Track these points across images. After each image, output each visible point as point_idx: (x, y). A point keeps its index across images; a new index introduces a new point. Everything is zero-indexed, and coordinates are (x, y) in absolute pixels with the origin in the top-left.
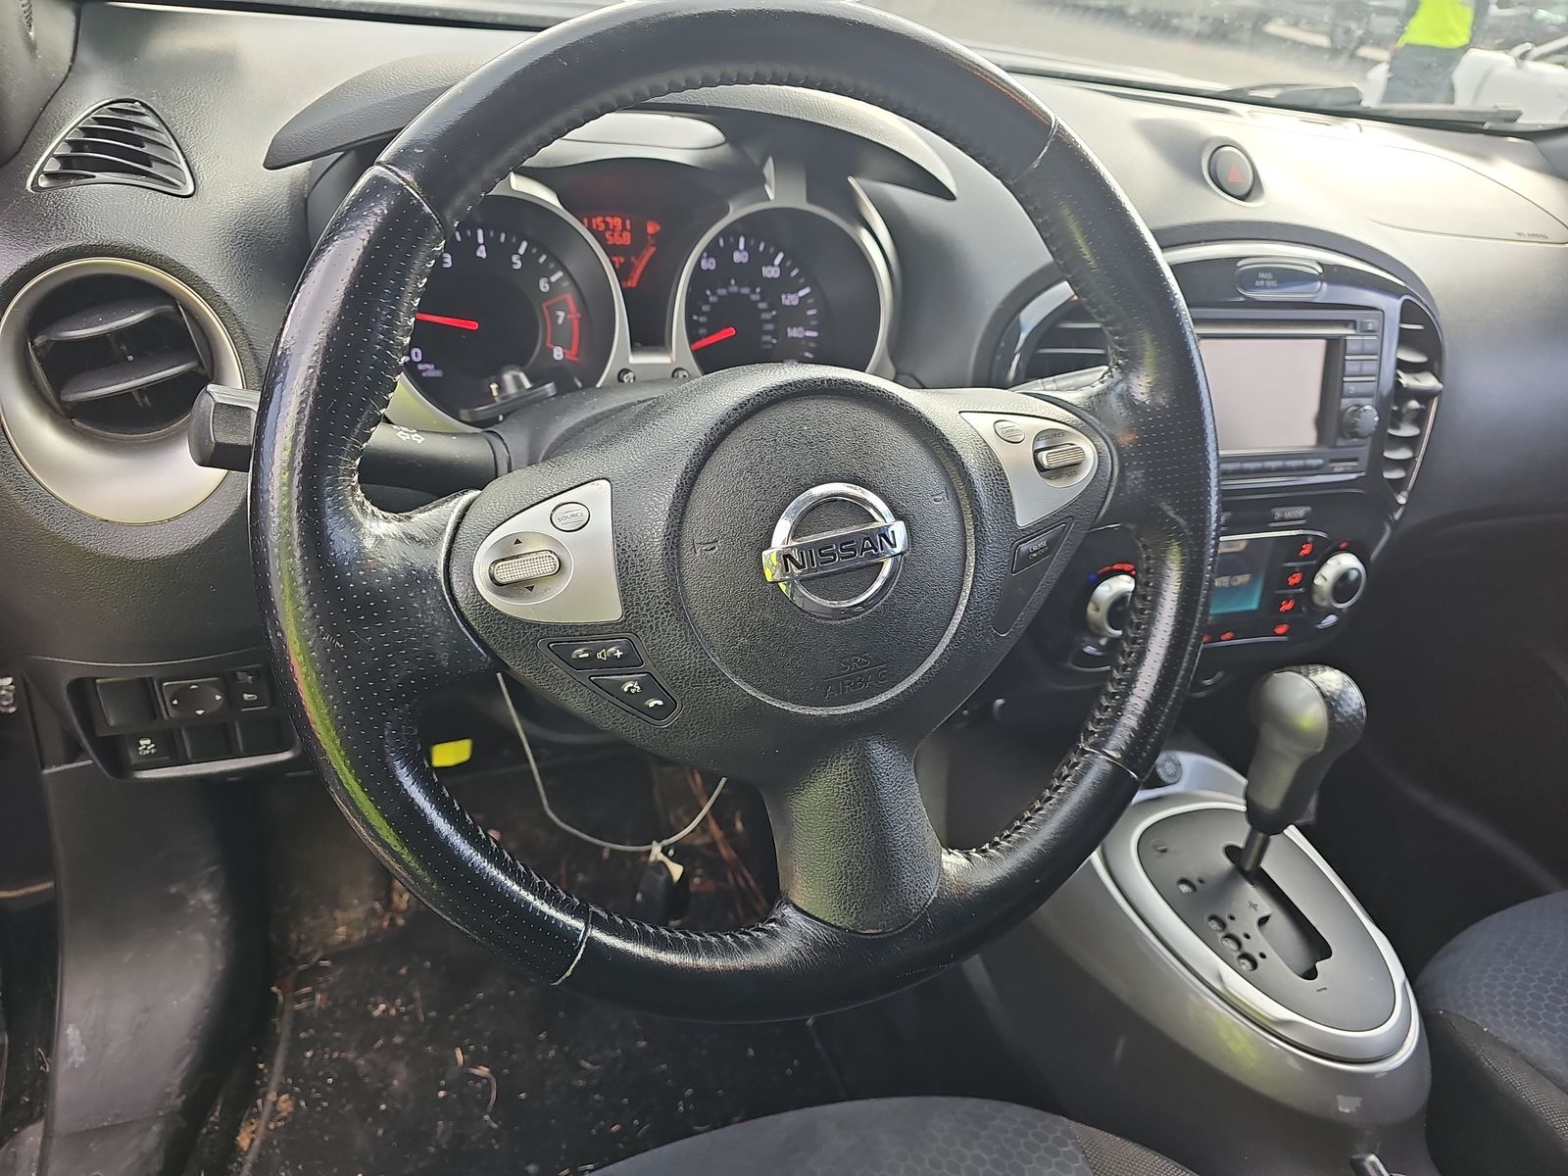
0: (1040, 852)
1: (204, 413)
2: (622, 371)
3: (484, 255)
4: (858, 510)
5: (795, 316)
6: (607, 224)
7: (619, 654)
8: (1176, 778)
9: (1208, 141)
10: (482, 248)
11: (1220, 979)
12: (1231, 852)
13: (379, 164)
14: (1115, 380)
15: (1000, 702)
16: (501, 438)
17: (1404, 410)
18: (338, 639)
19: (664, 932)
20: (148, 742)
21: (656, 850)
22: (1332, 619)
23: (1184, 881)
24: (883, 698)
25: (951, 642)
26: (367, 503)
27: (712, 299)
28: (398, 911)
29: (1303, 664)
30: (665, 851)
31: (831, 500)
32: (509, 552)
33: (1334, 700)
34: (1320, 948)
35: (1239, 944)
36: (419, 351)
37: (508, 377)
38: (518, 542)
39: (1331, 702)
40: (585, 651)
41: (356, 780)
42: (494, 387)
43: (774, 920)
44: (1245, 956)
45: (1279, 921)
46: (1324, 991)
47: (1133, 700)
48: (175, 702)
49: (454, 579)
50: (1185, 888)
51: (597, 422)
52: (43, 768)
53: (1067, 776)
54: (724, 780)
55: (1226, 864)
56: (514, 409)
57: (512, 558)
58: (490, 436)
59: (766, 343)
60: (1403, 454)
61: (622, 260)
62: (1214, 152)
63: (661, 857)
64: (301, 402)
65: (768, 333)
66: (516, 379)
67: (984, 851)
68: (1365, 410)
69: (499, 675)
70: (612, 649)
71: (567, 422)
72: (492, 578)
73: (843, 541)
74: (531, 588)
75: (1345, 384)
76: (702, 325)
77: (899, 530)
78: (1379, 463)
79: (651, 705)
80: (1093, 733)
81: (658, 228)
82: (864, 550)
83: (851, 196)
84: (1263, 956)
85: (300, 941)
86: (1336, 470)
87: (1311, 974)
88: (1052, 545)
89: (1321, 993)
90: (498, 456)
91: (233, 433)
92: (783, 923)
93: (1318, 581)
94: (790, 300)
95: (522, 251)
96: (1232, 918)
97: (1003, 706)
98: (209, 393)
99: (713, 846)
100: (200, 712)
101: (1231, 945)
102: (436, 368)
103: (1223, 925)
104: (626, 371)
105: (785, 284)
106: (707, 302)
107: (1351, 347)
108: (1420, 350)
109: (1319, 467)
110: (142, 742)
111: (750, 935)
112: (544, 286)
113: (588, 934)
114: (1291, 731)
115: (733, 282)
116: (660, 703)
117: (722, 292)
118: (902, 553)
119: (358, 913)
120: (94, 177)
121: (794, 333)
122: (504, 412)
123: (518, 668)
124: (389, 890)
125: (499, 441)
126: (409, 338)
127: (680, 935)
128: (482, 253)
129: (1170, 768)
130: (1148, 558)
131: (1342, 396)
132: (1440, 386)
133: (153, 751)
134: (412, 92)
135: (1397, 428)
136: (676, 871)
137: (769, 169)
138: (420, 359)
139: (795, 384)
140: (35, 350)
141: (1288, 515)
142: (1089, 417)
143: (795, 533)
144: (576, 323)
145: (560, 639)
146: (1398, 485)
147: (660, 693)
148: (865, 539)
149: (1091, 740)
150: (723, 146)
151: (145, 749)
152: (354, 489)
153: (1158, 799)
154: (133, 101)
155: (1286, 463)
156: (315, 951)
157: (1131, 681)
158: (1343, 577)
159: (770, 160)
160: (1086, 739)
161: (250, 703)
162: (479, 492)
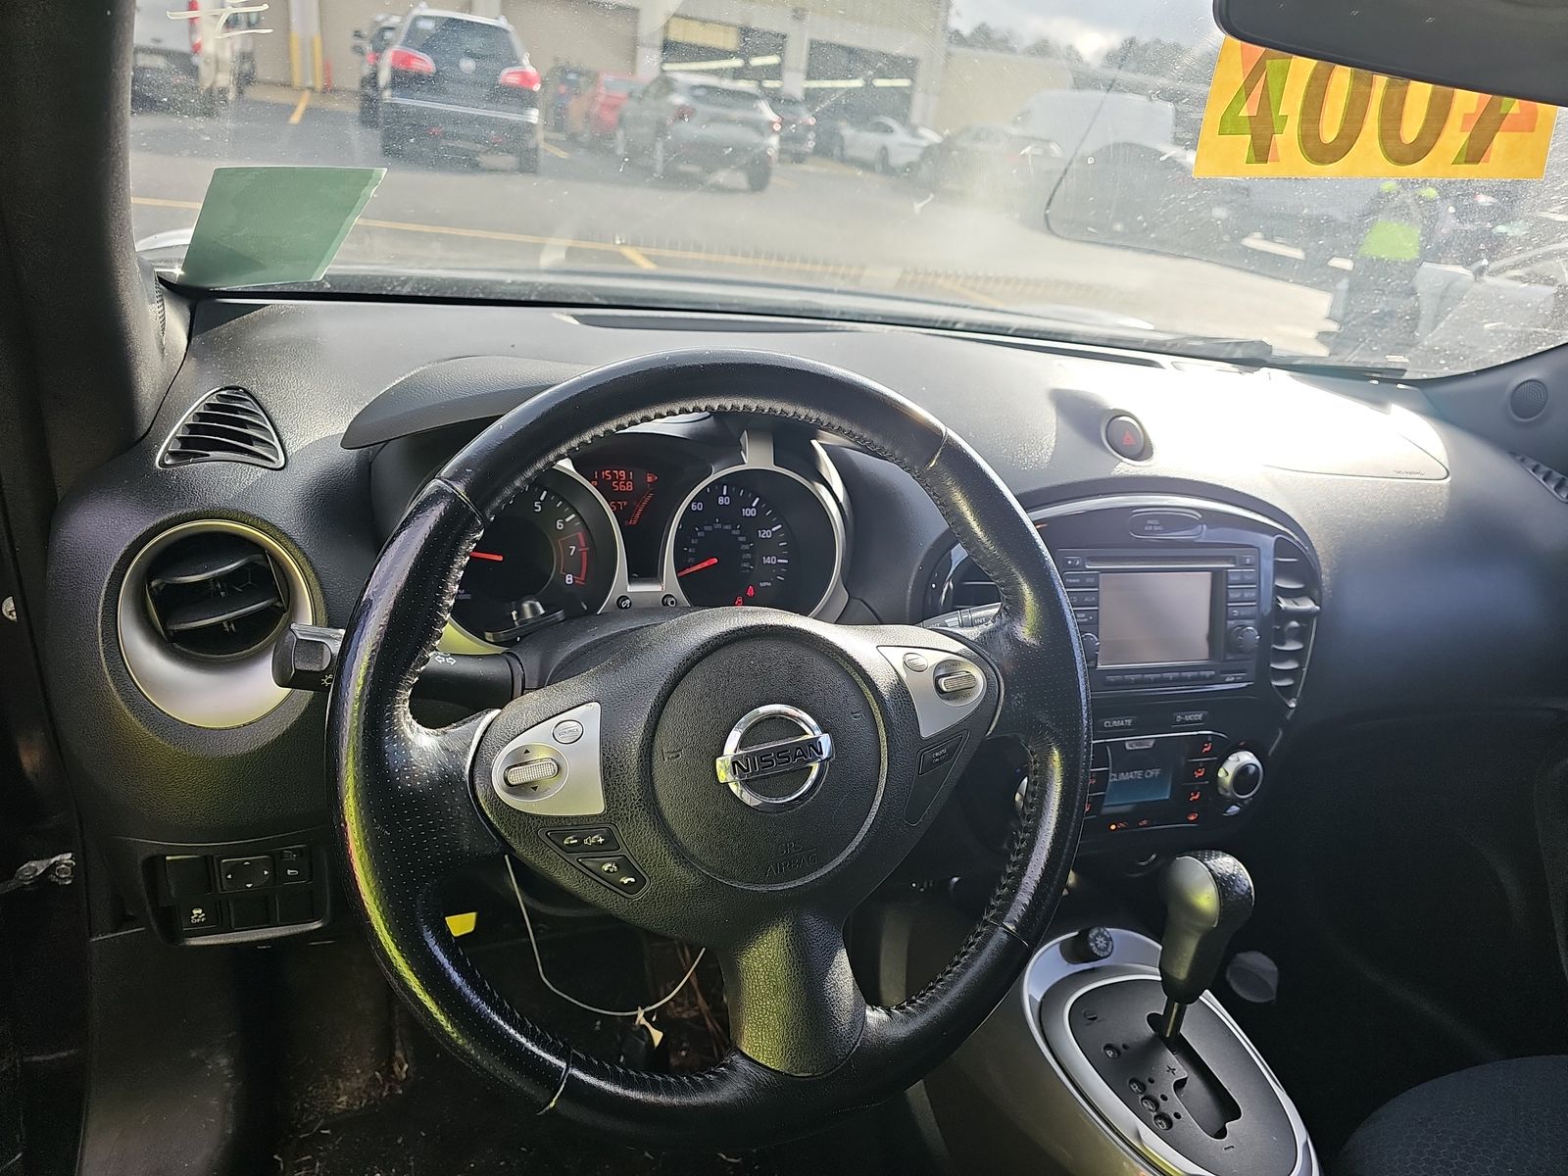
0: (947, 1009)
1: (287, 647)
2: (620, 598)
4: (794, 728)
5: (768, 547)
6: (613, 475)
7: (601, 840)
8: (1107, 952)
9: (1107, 411)
11: (1138, 1137)
12: (1153, 1020)
13: (440, 479)
14: (1003, 622)
15: (955, 879)
16: (519, 660)
17: (1286, 629)
18: (386, 829)
19: (632, 1073)
20: (200, 911)
21: (641, 1014)
22: (1235, 809)
23: (1108, 1047)
24: (813, 877)
25: (869, 831)
26: (414, 722)
27: (699, 534)
28: (396, 1080)
29: (1198, 849)
30: (647, 1016)
31: (772, 718)
32: (520, 759)
33: (1224, 881)
34: (1231, 1111)
35: (1157, 1105)
37: (526, 605)
38: (527, 752)
39: (1223, 883)
40: (574, 839)
41: (392, 940)
42: (514, 613)
43: (724, 1065)
44: (1161, 1116)
45: (1195, 1084)
46: (1231, 1149)
47: (1025, 880)
48: (230, 876)
49: (477, 781)
50: (1110, 1053)
51: (596, 647)
52: (91, 936)
53: (972, 944)
54: (704, 949)
55: (1149, 1031)
56: (531, 633)
57: (521, 765)
58: (509, 657)
59: (745, 568)
60: (1291, 665)
61: (626, 503)
62: (1111, 420)
63: (643, 1022)
64: (373, 651)
65: (746, 561)
66: (532, 607)
67: (904, 1008)
68: (1248, 630)
69: (506, 857)
70: (596, 836)
71: (573, 647)
72: (506, 780)
73: (779, 750)
74: (535, 788)
75: (1229, 609)
76: (691, 555)
77: (825, 741)
78: (1266, 673)
79: (626, 882)
80: (993, 907)
81: (655, 479)
82: (796, 757)
84: (1177, 1116)
85: (303, 1109)
86: (1228, 680)
87: (1221, 1133)
88: (951, 753)
89: (1227, 1151)
90: (516, 673)
91: (309, 662)
92: (731, 1067)
93: (1221, 774)
94: (766, 534)
95: (542, 498)
96: (1152, 1081)
97: (957, 883)
98: (292, 630)
99: (699, 1020)
100: (249, 886)
101: (1148, 1105)
102: (466, 593)
103: (1143, 1087)
104: (625, 598)
105: (761, 522)
106: (696, 537)
107: (1232, 578)
108: (1297, 579)
109: (1211, 677)
110: (195, 912)
111: (703, 1076)
112: (559, 525)
113: (570, 1071)
114: (1192, 911)
115: (717, 520)
116: (633, 880)
117: (708, 528)
118: (827, 759)
119: (357, 1083)
120: (208, 455)
121: (768, 561)
122: (522, 634)
123: (520, 849)
124: (391, 1058)
125: (516, 661)
126: (453, 601)
127: (644, 1075)
129: (1101, 942)
130: (1035, 762)
131: (1228, 619)
132: (1318, 608)
133: (203, 920)
134: (462, 396)
135: (1283, 644)
136: (657, 1036)
137: (745, 440)
139: (745, 629)
140: (151, 590)
141: (1188, 718)
142: (980, 650)
143: (742, 744)
144: (585, 554)
145: (557, 828)
146: (1287, 691)
147: (633, 872)
148: (797, 748)
149: (993, 913)
150: (708, 419)
151: (196, 918)
152: (405, 713)
153: (1092, 970)
154: (237, 388)
155: (1181, 675)
156: (317, 1120)
157: (1024, 865)
158: (1243, 771)
159: (746, 432)
160: (988, 913)
161: (292, 877)
162: (498, 711)
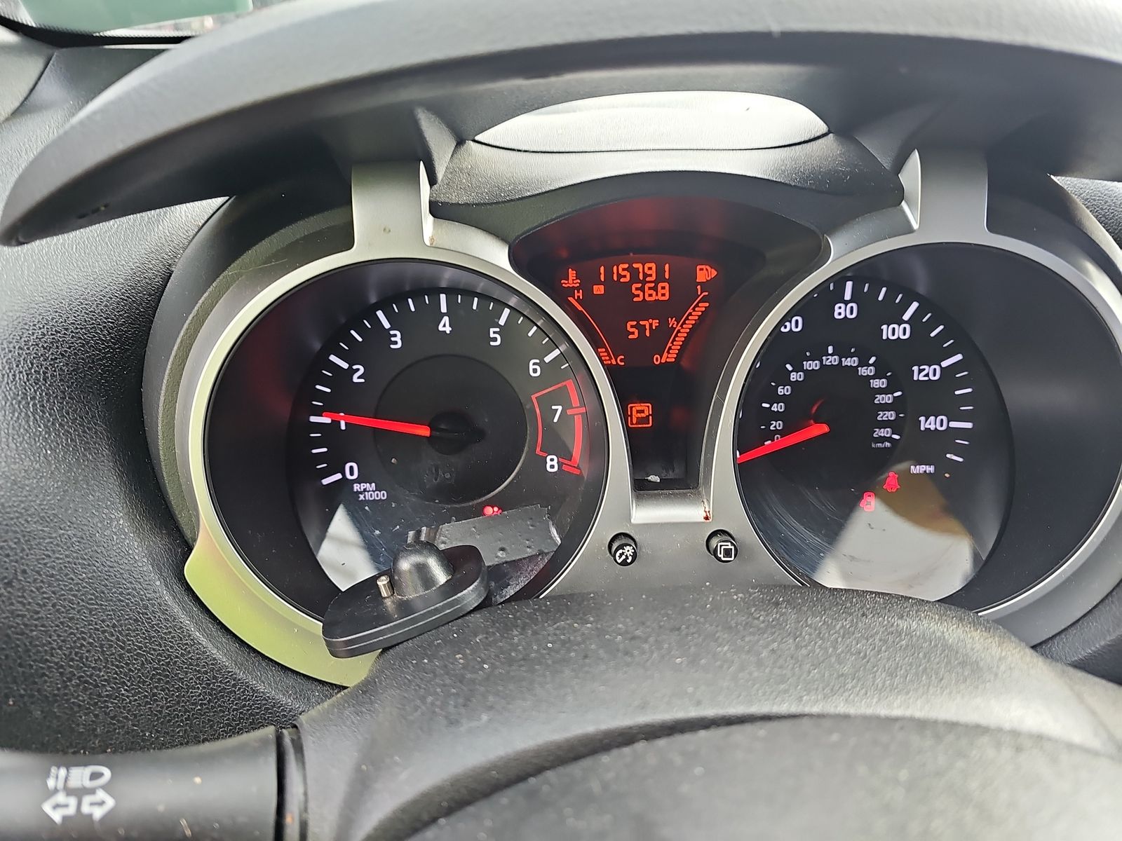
2: (615, 539)
3: (448, 329)
5: (931, 397)
6: (634, 273)
10: (446, 319)
27: (794, 377)
36: (355, 466)
37: (407, 568)
59: (883, 438)
61: (655, 323)
65: (884, 424)
76: (777, 417)
81: (714, 273)
83: (1061, 205)
94: (928, 373)
95: (502, 322)
102: (378, 489)
105: (919, 350)
106: (786, 382)
112: (534, 369)
115: (830, 350)
117: (811, 365)
121: (930, 423)
128: (445, 326)
137: (912, 174)
138: (356, 476)
144: (578, 421)
159: (916, 155)
